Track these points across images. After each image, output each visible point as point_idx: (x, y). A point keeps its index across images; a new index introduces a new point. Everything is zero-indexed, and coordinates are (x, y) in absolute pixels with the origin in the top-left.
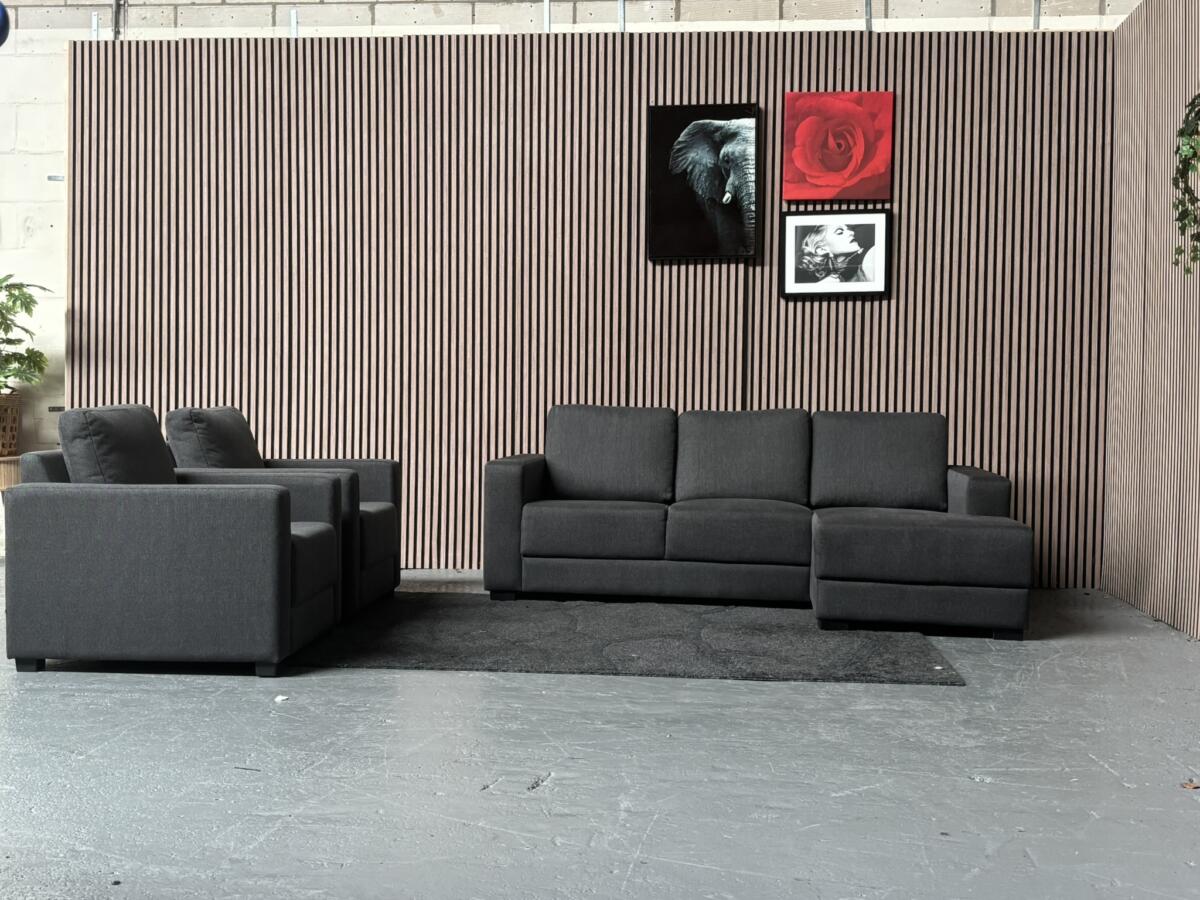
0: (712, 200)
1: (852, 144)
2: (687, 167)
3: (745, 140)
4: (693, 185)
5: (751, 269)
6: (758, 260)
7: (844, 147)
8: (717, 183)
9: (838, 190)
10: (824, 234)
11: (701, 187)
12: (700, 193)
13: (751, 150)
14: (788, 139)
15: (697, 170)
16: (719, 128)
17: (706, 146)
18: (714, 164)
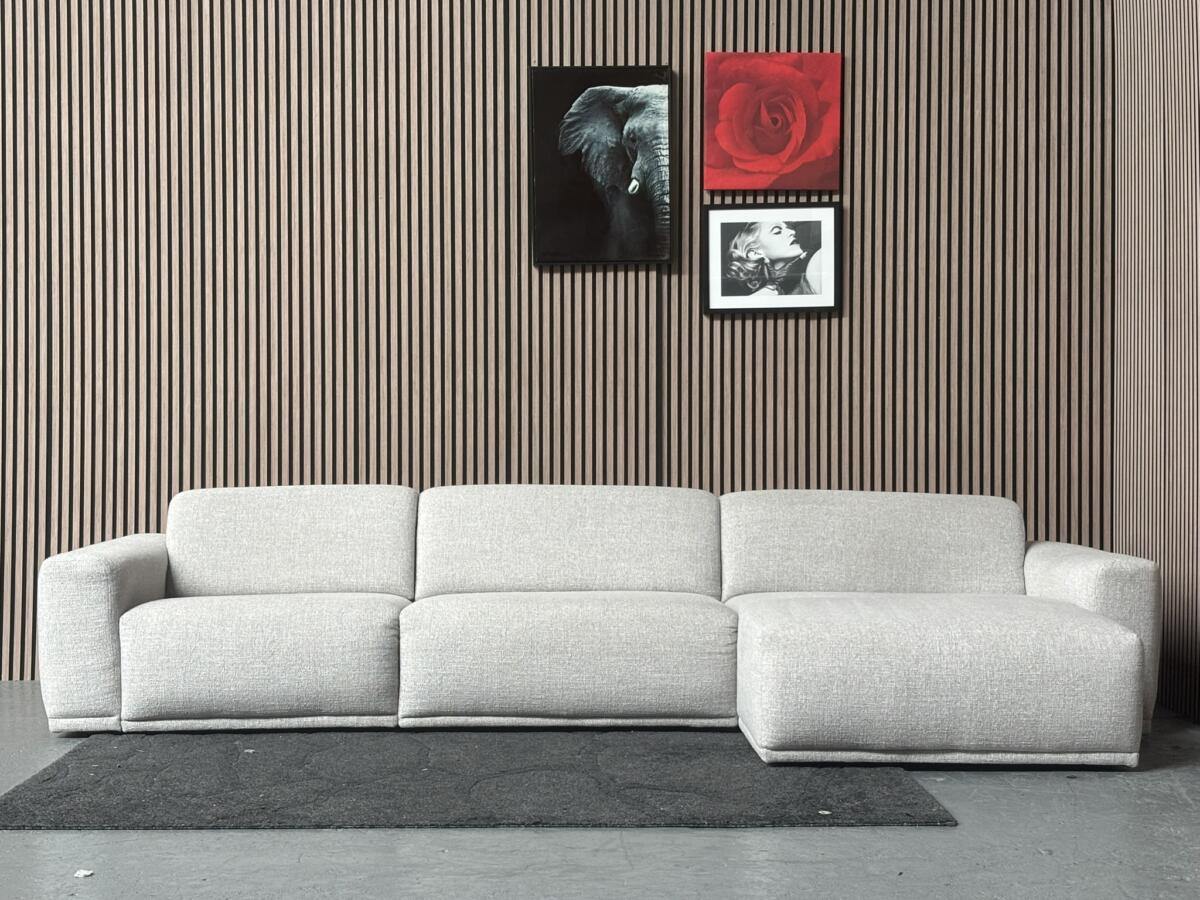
0: (614, 188)
1: (790, 119)
2: (580, 150)
3: (656, 113)
4: (589, 171)
5: (665, 279)
6: (675, 266)
7: (780, 124)
8: (620, 167)
9: (774, 177)
10: (757, 234)
11: (600, 173)
12: (599, 180)
13: (663, 125)
14: (710, 112)
15: (594, 152)
16: (622, 97)
17: (606, 119)
18: (616, 143)
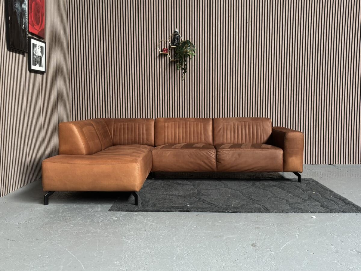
0: (21, 26)
1: (40, 16)
2: (16, 10)
3: (25, 4)
8: (21, 19)
9: (38, 32)
10: (37, 48)
11: (19, 20)
13: (27, 9)
14: (31, 8)
15: (18, 13)
17: (19, 3)
18: (21, 11)
